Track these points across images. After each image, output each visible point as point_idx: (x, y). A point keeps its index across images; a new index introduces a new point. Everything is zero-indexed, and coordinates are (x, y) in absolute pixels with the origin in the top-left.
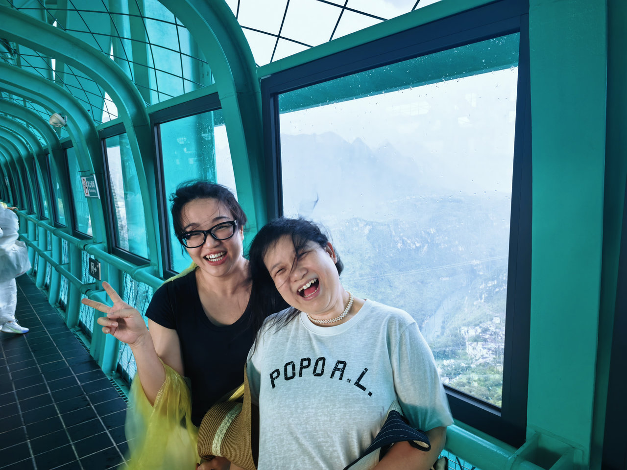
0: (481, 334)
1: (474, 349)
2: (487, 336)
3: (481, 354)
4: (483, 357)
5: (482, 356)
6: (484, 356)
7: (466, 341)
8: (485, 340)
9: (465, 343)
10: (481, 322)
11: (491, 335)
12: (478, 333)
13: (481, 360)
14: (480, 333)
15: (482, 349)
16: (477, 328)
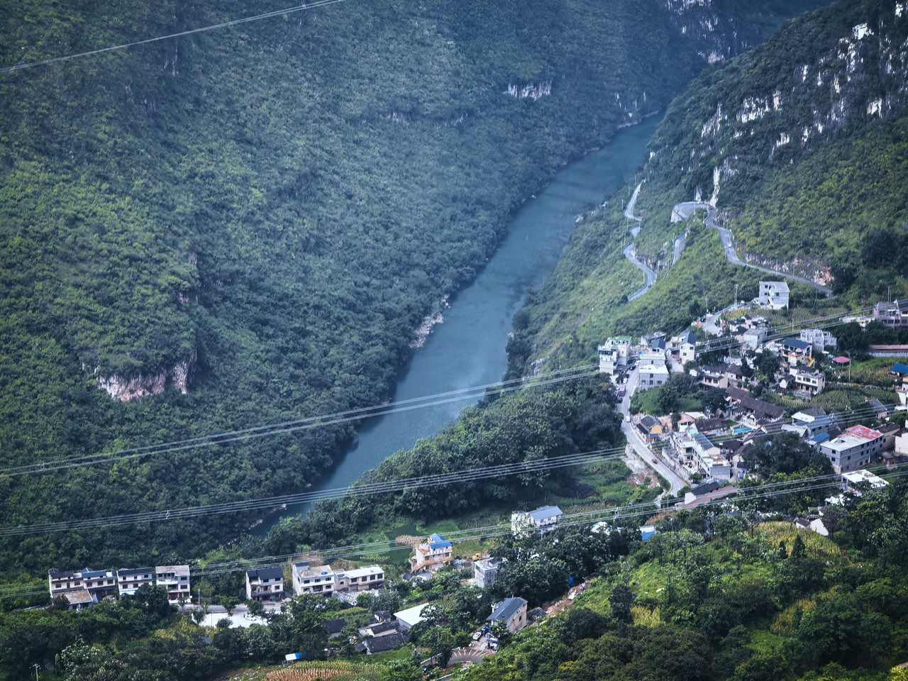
0: (693, 373)
1: (659, 446)
2: (724, 380)
3: (694, 471)
4: (699, 483)
5: (695, 478)
6: (709, 481)
7: (624, 407)
8: (715, 401)
9: (618, 420)
10: (697, 311)
11: (745, 371)
12: (678, 368)
13: (690, 498)
14: (689, 366)
15: (698, 448)
16: (680, 339)
